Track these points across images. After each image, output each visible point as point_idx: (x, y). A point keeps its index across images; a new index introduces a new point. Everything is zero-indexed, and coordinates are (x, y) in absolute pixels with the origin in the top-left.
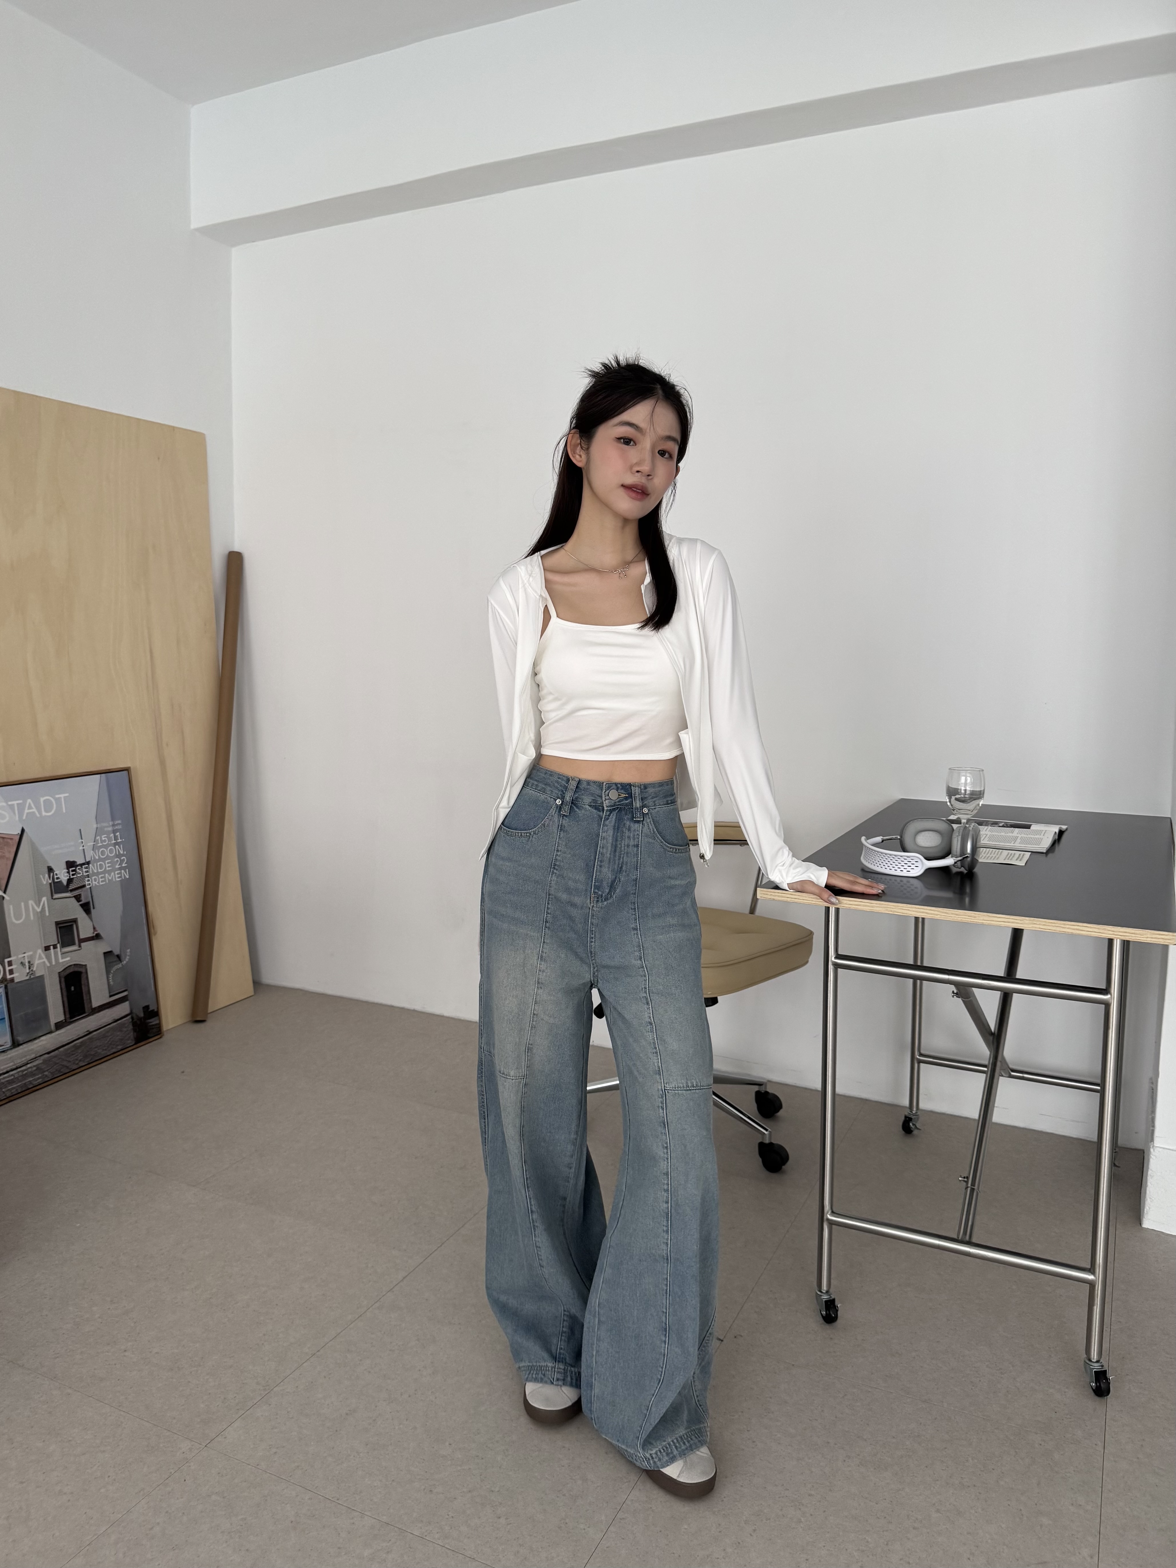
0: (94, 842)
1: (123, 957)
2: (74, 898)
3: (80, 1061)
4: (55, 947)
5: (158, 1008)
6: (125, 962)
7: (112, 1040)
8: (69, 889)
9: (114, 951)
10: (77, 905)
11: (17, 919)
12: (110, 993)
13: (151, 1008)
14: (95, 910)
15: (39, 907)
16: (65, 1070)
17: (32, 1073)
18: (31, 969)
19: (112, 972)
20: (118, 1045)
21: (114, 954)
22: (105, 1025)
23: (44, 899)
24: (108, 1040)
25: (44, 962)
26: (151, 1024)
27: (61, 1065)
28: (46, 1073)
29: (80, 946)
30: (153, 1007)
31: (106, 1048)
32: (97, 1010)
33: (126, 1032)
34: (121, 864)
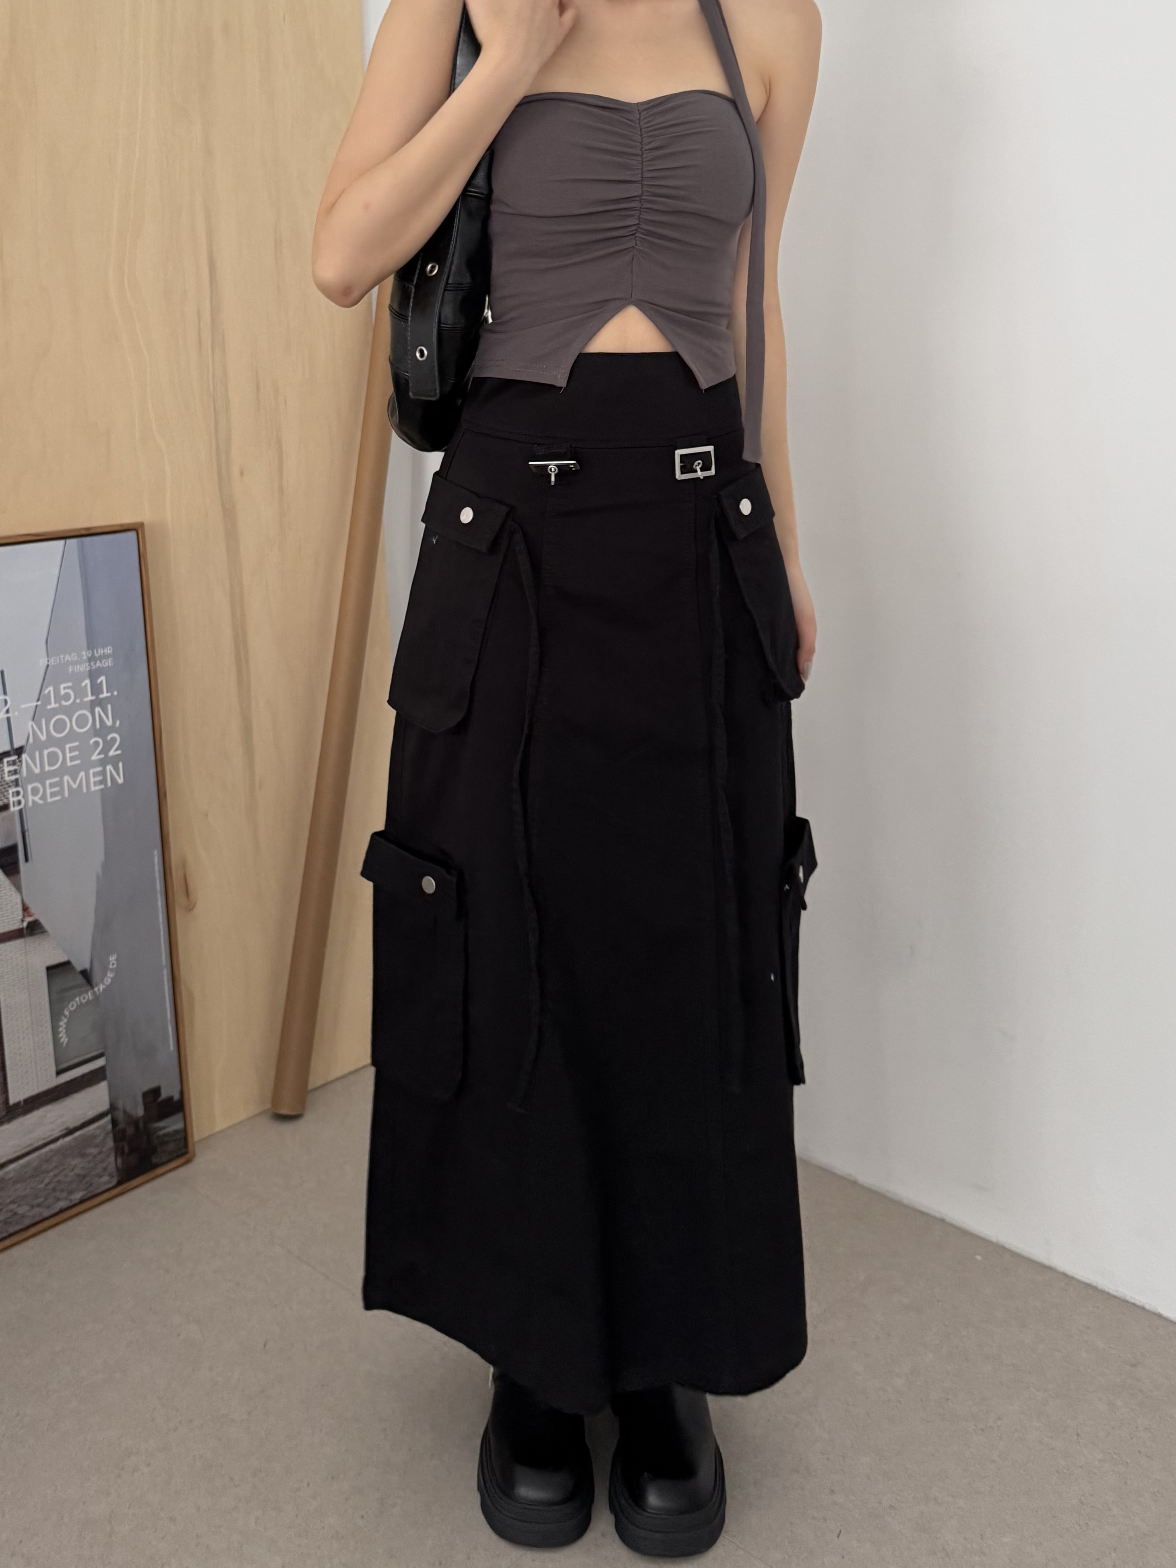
0: (38, 700)
1: (96, 976)
5: (182, 1093)
6: (102, 987)
7: (57, 1179)
9: (75, 961)
12: (57, 1065)
13: (164, 1095)
14: (28, 864)
19: (66, 1013)
20: (71, 1192)
21: (73, 968)
22: (41, 1143)
24: (47, 1181)
26: (161, 1133)
30: (169, 1091)
31: (41, 1200)
32: (20, 1110)
33: (95, 1157)
34: (105, 751)
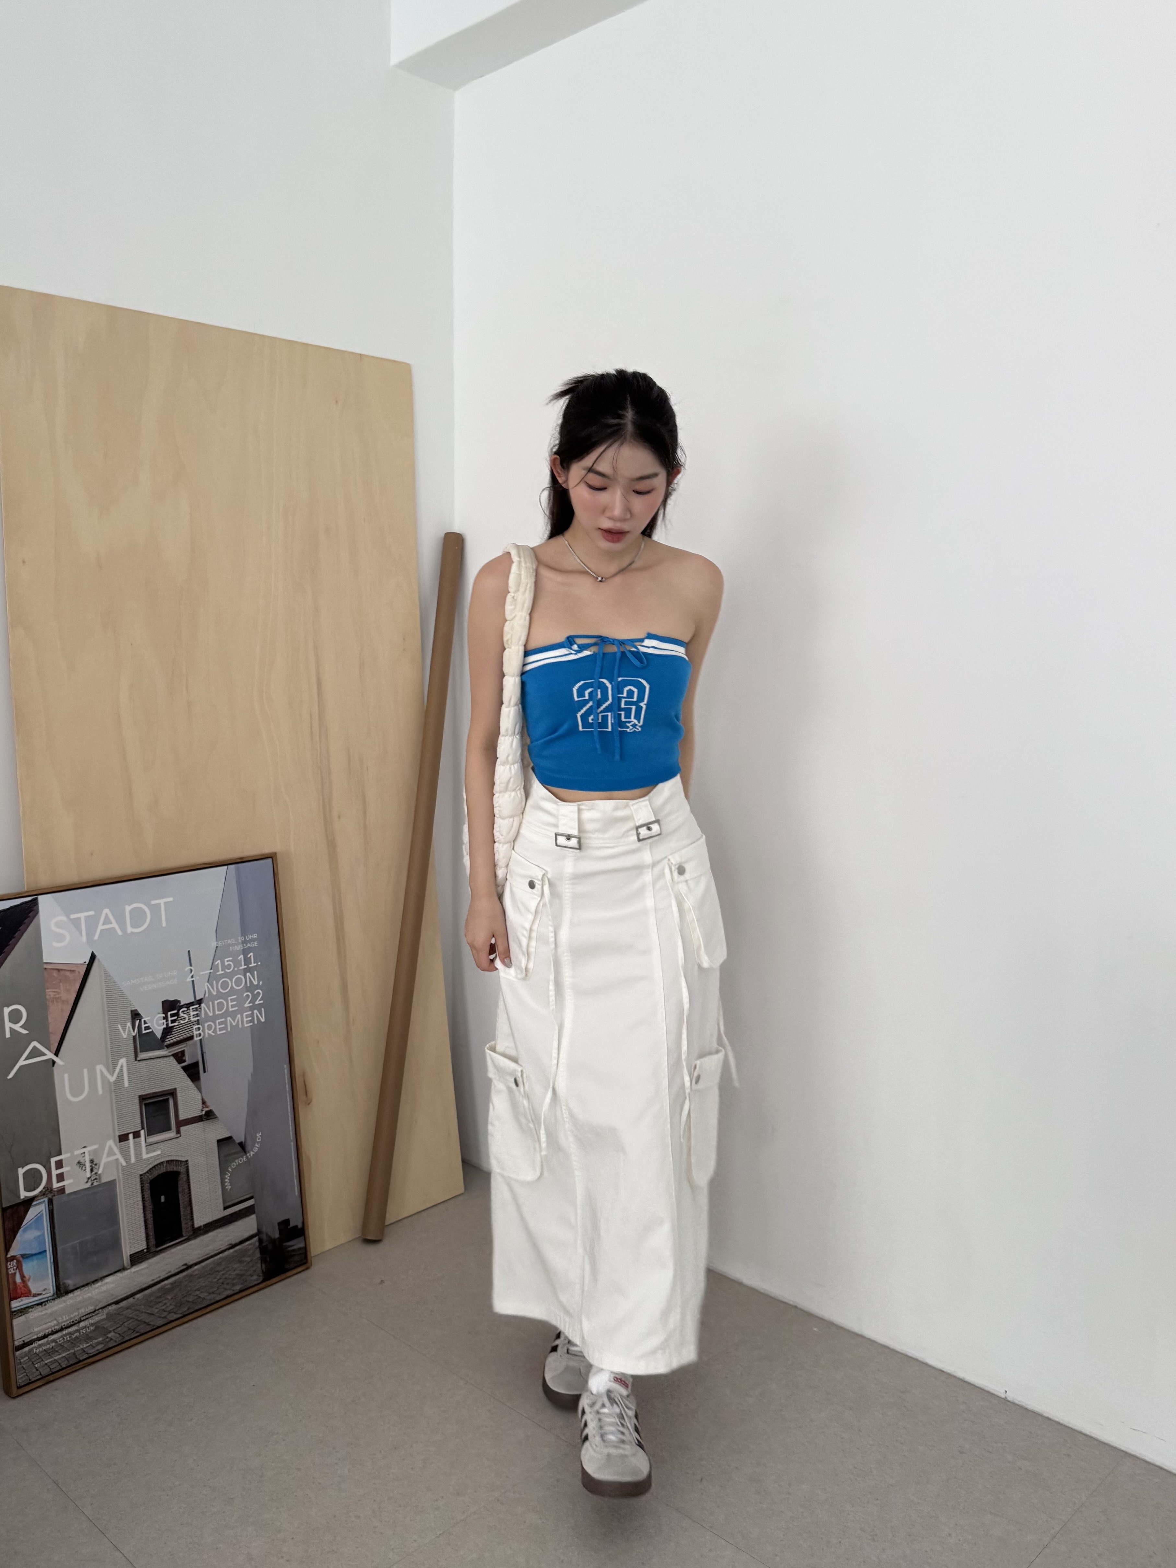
0: (211, 969)
1: (248, 1147)
2: (172, 1058)
3: (170, 1312)
4: (136, 1135)
5: (303, 1223)
6: (252, 1153)
7: (224, 1277)
8: (165, 1044)
9: (235, 1138)
10: (177, 1067)
11: (74, 1095)
12: (224, 1203)
13: (292, 1224)
14: (205, 1074)
15: (113, 1075)
16: (143, 1328)
17: (88, 1335)
18: (95, 1171)
19: (230, 1170)
20: (234, 1285)
21: (234, 1141)
22: (213, 1253)
23: (123, 1061)
24: (218, 1277)
25: (117, 1160)
26: (292, 1248)
27: (137, 1320)
28: (109, 1335)
29: (178, 1132)
30: (295, 1222)
31: (215, 1289)
32: (202, 1231)
33: (248, 1263)
34: (252, 1002)
